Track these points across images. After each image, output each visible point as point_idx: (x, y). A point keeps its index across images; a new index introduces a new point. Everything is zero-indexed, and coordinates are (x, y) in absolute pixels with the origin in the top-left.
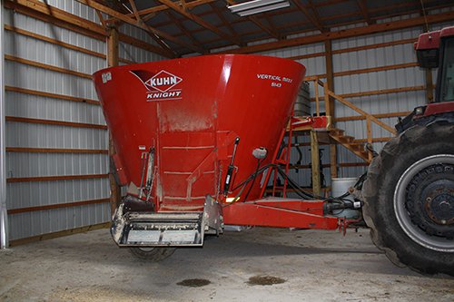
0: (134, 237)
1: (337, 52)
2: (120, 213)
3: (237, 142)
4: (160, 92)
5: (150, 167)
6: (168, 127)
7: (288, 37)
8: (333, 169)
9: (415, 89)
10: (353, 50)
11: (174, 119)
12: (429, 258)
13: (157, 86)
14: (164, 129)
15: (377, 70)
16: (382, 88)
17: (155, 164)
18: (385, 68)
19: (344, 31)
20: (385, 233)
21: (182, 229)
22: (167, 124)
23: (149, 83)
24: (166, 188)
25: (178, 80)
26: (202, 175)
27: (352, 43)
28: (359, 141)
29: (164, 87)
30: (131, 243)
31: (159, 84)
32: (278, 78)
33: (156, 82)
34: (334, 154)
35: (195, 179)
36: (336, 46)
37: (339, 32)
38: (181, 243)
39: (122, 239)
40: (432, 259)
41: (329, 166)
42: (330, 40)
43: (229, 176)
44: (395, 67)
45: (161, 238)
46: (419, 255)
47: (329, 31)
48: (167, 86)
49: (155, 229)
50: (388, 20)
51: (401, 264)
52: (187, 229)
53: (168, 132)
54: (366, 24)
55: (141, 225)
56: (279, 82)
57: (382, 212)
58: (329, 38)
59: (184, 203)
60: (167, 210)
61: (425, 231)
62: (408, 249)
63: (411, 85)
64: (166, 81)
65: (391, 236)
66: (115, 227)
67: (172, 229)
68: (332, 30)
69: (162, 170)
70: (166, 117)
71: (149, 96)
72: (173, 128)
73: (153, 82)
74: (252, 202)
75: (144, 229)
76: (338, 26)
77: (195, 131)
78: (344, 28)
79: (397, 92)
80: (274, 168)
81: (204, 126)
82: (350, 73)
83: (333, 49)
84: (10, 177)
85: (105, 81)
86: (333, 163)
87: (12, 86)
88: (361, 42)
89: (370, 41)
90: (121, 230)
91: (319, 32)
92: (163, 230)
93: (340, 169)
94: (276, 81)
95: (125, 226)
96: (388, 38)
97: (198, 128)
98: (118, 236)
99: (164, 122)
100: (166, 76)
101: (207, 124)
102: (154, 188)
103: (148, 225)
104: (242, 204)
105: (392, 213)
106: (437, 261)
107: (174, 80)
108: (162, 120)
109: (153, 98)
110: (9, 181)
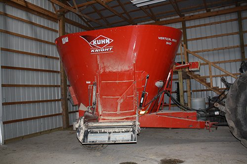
0: (91, 138)
1: (188, 28)
2: (82, 123)
3: (148, 78)
4: (99, 48)
5: (94, 94)
6: (104, 69)
7: (161, 20)
8: (189, 93)
9: (234, 47)
10: (198, 26)
11: (108, 65)
13: (97, 45)
14: (102, 71)
15: (211, 37)
16: (215, 47)
17: (97, 92)
18: (217, 36)
19: (192, 16)
21: (122, 132)
22: (104, 68)
23: (92, 43)
24: (104, 107)
25: (110, 41)
26: (126, 98)
27: (197, 22)
28: (203, 77)
29: (101, 45)
30: (90, 142)
31: (98, 43)
32: (170, 39)
33: (96, 42)
34: (189, 84)
35: (122, 100)
36: (188, 24)
37: (190, 17)
38: (123, 141)
39: (84, 140)
41: (186, 92)
42: (185, 21)
43: (142, 98)
44: (222, 35)
45: (109, 138)
47: (184, 16)
48: (104, 44)
49: (104, 132)
50: (217, 9)
52: (125, 132)
53: (104, 72)
54: (205, 12)
55: (95, 130)
56: (171, 42)
57: (240, 117)
58: (184, 19)
59: (116, 115)
60: (105, 119)
63: (231, 45)
64: (103, 42)
66: (79, 132)
67: (116, 132)
68: (186, 15)
69: (101, 96)
70: (103, 64)
71: (92, 51)
72: (107, 70)
73: (94, 42)
74: (155, 113)
75: (97, 133)
76: (189, 13)
77: (121, 71)
78: (192, 14)
79: (224, 49)
80: (165, 93)
81: (127, 69)
82: (197, 39)
83: (186, 26)
84: (4, 102)
85: (64, 43)
86: (188, 90)
87: (5, 48)
88: (202, 22)
89: (207, 21)
90: (83, 134)
91: (178, 17)
92: (110, 133)
93: (193, 93)
94: (169, 41)
95: (85, 131)
96: (217, 19)
97: (123, 70)
98: (81, 138)
99: (102, 66)
100: (103, 39)
101: (129, 67)
102: (97, 107)
103: (100, 130)
104: (149, 115)
107: (108, 41)
108: (101, 65)
109: (95, 52)
110: (3, 104)
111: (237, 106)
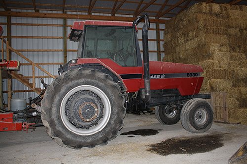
8: (9, 93)
12: (79, 140)
15: (37, 38)
16: (40, 48)
18: (43, 38)
19: (19, 12)
20: (56, 129)
27: (24, 20)
28: (26, 77)
34: (10, 84)
36: (14, 20)
37: (17, 13)
40: (81, 140)
41: (7, 92)
44: (48, 38)
46: (74, 139)
47: (10, 10)
50: (45, 12)
51: (64, 145)
54: (34, 11)
57: (54, 117)
58: (10, 15)
61: (75, 126)
62: (68, 136)
63: (55, 48)
65: (59, 130)
68: (12, 10)
76: (16, 9)
78: (20, 11)
79: (48, 51)
82: (22, 37)
83: (12, 22)
86: (9, 90)
88: (29, 21)
89: (35, 21)
91: (4, 10)
93: (14, 93)
96: (45, 21)
105: (59, 118)
106: (83, 141)
111: (52, 107)
